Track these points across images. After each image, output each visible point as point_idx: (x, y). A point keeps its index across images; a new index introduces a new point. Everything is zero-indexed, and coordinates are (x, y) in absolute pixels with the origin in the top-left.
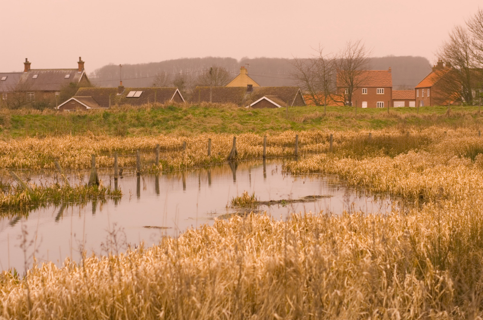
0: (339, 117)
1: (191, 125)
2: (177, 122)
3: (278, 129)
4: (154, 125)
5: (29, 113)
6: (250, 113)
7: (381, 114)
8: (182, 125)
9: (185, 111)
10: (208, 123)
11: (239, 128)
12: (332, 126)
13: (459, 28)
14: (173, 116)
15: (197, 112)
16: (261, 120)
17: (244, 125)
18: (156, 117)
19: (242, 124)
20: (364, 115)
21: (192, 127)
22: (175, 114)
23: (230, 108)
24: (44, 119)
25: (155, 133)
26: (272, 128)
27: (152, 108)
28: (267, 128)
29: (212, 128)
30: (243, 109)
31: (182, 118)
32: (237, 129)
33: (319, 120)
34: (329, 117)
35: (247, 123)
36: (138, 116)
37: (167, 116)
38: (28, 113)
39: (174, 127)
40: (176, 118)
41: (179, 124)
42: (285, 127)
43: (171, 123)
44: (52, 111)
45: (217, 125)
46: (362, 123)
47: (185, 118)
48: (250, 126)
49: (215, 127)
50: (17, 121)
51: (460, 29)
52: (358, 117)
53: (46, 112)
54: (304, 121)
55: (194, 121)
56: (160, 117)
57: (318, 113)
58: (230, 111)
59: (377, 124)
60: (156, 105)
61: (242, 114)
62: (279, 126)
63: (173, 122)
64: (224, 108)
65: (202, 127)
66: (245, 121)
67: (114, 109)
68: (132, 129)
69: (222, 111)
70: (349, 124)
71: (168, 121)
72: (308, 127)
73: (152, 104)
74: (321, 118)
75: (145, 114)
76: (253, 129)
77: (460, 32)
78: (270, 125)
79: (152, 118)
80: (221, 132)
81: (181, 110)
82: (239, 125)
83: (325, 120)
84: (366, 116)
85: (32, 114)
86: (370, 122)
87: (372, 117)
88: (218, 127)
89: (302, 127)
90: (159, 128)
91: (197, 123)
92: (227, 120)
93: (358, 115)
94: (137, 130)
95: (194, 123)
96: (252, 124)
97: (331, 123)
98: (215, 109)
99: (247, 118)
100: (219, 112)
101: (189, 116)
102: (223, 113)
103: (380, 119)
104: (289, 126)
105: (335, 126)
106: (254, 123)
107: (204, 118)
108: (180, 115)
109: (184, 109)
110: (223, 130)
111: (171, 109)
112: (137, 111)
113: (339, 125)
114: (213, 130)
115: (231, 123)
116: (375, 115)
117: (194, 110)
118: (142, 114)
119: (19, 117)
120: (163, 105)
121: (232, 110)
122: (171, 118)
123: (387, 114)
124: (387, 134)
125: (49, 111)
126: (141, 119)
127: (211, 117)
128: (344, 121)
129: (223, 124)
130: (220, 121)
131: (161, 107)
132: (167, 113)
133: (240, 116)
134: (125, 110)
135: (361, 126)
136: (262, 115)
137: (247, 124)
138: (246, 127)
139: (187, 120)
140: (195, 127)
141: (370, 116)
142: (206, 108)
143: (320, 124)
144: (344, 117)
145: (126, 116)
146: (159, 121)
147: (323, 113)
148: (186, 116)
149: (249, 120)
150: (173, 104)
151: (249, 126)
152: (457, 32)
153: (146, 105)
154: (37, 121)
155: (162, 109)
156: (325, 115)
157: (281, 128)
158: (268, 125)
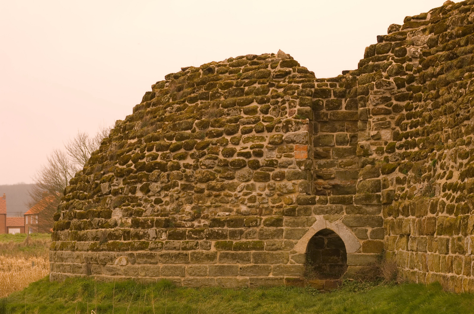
13: (58, 151)
51: (59, 153)
77: (59, 156)
152: (56, 156)
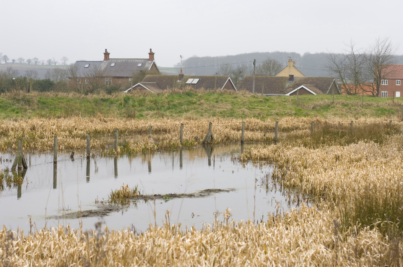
0: (346, 105)
1: (202, 109)
2: (190, 107)
3: (282, 115)
4: (169, 108)
5: (57, 95)
6: (260, 99)
7: (386, 103)
8: (194, 109)
9: (201, 97)
10: (218, 108)
11: (246, 113)
12: (337, 112)
14: (188, 101)
15: (212, 97)
16: (268, 107)
17: (251, 111)
18: (173, 101)
19: (249, 109)
20: (370, 103)
21: (203, 111)
22: (190, 99)
23: (243, 94)
24: (69, 101)
25: (167, 116)
26: (277, 114)
27: (171, 94)
28: (272, 113)
29: (221, 113)
30: (256, 96)
31: (195, 103)
32: (244, 114)
33: (327, 107)
34: (337, 104)
35: (255, 108)
36: (156, 100)
37: (182, 101)
38: (55, 96)
39: (187, 111)
40: (191, 103)
41: (191, 109)
42: (290, 113)
43: (185, 107)
44: (78, 95)
45: (226, 110)
46: (368, 111)
47: (198, 103)
48: (257, 111)
49: (224, 111)
50: (44, 103)
52: (364, 105)
53: (72, 95)
54: (313, 108)
55: (205, 106)
56: (176, 102)
57: (326, 100)
58: (242, 97)
59: (381, 112)
60: (175, 90)
61: (253, 101)
62: (284, 112)
63: (186, 106)
64: (237, 95)
65: (212, 112)
66: (253, 107)
67: (136, 94)
68: (146, 112)
69: (235, 97)
70: (354, 112)
71: (182, 106)
72: (312, 113)
73: (171, 90)
74: (329, 106)
75: (163, 98)
76: (259, 114)
78: (277, 111)
79: (169, 102)
80: (228, 116)
81: (197, 95)
82: (246, 110)
83: (332, 108)
84: (372, 104)
85: (59, 96)
86: (374, 110)
87: (378, 106)
88: (227, 112)
89: (306, 113)
90: (172, 112)
91: (208, 108)
92: (236, 106)
93: (364, 103)
94: (151, 113)
95: (206, 108)
96: (259, 110)
97: (337, 110)
98: (229, 96)
99: (256, 105)
100: (232, 98)
101: (202, 101)
102: (236, 99)
103: (385, 107)
104: (294, 112)
105: (341, 113)
106: (261, 109)
107: (215, 104)
108: (194, 100)
109: (200, 95)
110: (232, 114)
111: (188, 94)
112: (157, 96)
113: (344, 113)
114: (221, 115)
115: (240, 108)
116: (380, 104)
117: (210, 96)
118: (160, 98)
119: (46, 99)
120: (181, 91)
121: (245, 97)
122: (186, 103)
123: (392, 103)
124: (385, 121)
125: (75, 94)
126: (158, 103)
127: (222, 102)
128: (350, 108)
129: (231, 110)
130: (229, 107)
131: (179, 92)
132: (183, 98)
133: (251, 103)
134: (146, 95)
135: (366, 114)
136: (273, 101)
137: (254, 110)
138: (253, 112)
139: (200, 105)
140: (206, 111)
141: (376, 105)
142: (221, 94)
143: (327, 111)
144: (350, 105)
145: (145, 100)
146: (175, 105)
147: (332, 101)
148: (199, 101)
149: (257, 106)
150: (191, 90)
151: (255, 112)
153: (165, 90)
154: (62, 103)
155: (180, 94)
156: (333, 103)
157: (286, 114)
158: (274, 111)
